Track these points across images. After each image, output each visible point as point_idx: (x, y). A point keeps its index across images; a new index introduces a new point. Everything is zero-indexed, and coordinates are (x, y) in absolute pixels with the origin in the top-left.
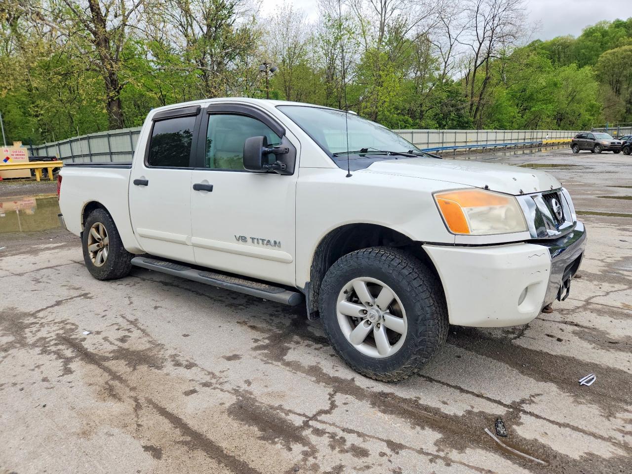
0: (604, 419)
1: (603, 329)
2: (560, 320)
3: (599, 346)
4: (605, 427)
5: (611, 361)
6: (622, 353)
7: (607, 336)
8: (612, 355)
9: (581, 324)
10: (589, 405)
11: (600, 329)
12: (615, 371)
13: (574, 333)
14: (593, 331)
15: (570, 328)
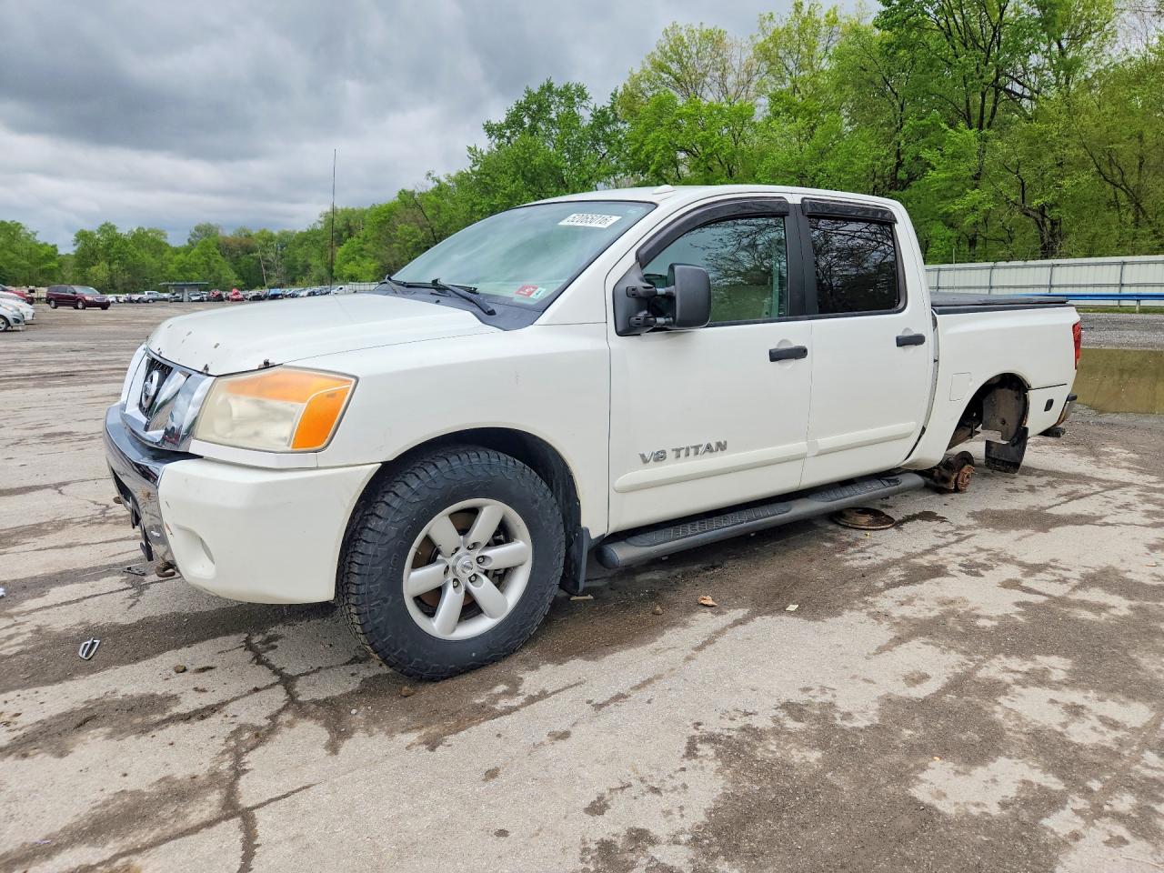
0: (43, 624)
1: (127, 740)
2: (230, 708)
3: (108, 699)
4: (39, 619)
5: (71, 688)
6: (60, 711)
7: (108, 730)
8: (76, 698)
9: (183, 726)
10: (69, 627)
11: (133, 737)
12: (59, 680)
13: (174, 698)
14: (143, 725)
15: (190, 702)
